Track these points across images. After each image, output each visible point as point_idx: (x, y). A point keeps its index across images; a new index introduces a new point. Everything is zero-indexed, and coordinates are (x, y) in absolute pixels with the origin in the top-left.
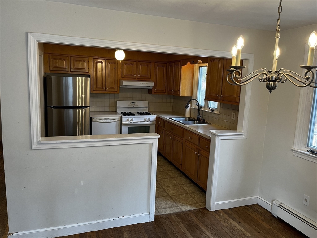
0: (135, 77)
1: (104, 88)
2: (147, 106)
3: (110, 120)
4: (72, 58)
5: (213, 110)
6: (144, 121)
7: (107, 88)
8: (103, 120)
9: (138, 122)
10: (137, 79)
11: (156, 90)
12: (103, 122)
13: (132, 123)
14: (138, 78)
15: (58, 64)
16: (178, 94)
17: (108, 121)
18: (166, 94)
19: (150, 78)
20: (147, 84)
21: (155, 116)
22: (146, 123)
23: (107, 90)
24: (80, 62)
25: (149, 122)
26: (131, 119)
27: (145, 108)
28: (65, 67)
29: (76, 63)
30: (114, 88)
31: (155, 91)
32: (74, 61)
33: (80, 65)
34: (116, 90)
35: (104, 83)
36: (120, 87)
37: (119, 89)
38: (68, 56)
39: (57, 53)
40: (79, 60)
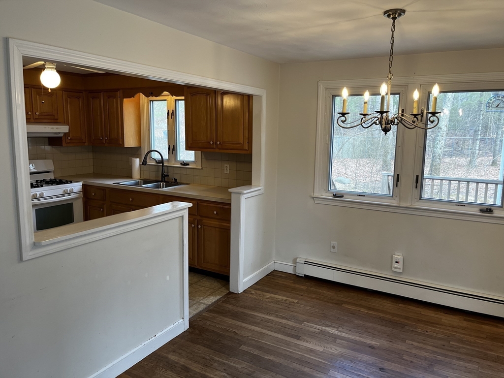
0: (29, 117)
2: (52, 168)
5: (188, 164)
6: (63, 195)
9: (52, 198)
10: (33, 121)
11: (69, 138)
13: (42, 201)
14: (37, 119)
16: (121, 143)
18: (86, 144)
20: (57, 128)
21: (80, 184)
22: (66, 197)
25: (72, 196)
26: (40, 194)
27: (48, 172)
31: (69, 141)
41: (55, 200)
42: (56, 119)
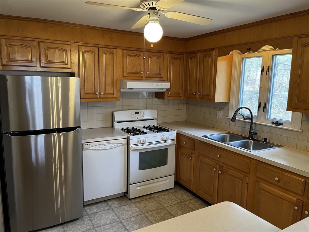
0: (141, 75)
1: (97, 93)
2: (155, 116)
3: (111, 145)
4: (42, 45)
5: (282, 124)
7: (102, 93)
8: (101, 146)
10: (144, 78)
11: (170, 93)
12: (100, 149)
13: (145, 146)
14: (146, 77)
15: (17, 54)
16: (212, 98)
17: (109, 146)
18: (182, 98)
19: (162, 76)
20: (161, 85)
23: (102, 96)
24: (57, 51)
25: (168, 143)
26: (143, 141)
27: (153, 119)
28: (29, 58)
29: (50, 52)
30: (112, 92)
32: (47, 49)
33: (57, 56)
34: (115, 96)
35: (97, 86)
36: (122, 90)
37: (119, 94)
38: (34, 41)
39: (14, 35)
40: (55, 49)
41: (154, 146)
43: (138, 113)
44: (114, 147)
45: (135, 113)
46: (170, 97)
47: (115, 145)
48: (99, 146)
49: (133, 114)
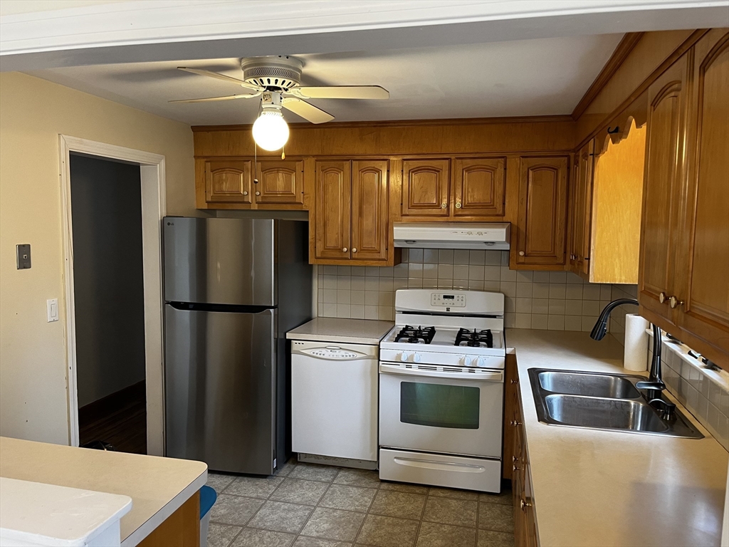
0: (444, 212)
1: (345, 249)
2: (497, 309)
3: (343, 352)
4: (259, 165)
6: (458, 368)
7: (355, 249)
8: (324, 351)
9: (435, 369)
11: (521, 253)
12: (322, 356)
13: (415, 370)
14: (457, 216)
15: (224, 184)
16: (586, 271)
17: (339, 354)
18: (567, 268)
19: (500, 213)
20: (480, 234)
21: (505, 352)
22: (464, 374)
23: (355, 256)
24: (280, 174)
25: (478, 374)
27: (494, 317)
28: (241, 190)
30: (377, 248)
31: (521, 260)
32: (265, 172)
33: (280, 183)
34: (383, 255)
35: (347, 234)
36: (396, 245)
37: (391, 251)
38: (248, 161)
39: (224, 155)
40: (278, 171)
41: (439, 373)
42: (497, 215)
43: (453, 297)
44: (348, 357)
45: (445, 297)
46: (523, 263)
47: (351, 353)
48: (320, 350)
49: (439, 299)
